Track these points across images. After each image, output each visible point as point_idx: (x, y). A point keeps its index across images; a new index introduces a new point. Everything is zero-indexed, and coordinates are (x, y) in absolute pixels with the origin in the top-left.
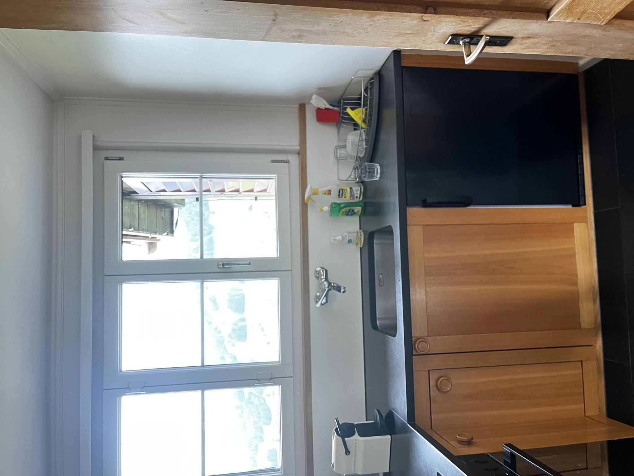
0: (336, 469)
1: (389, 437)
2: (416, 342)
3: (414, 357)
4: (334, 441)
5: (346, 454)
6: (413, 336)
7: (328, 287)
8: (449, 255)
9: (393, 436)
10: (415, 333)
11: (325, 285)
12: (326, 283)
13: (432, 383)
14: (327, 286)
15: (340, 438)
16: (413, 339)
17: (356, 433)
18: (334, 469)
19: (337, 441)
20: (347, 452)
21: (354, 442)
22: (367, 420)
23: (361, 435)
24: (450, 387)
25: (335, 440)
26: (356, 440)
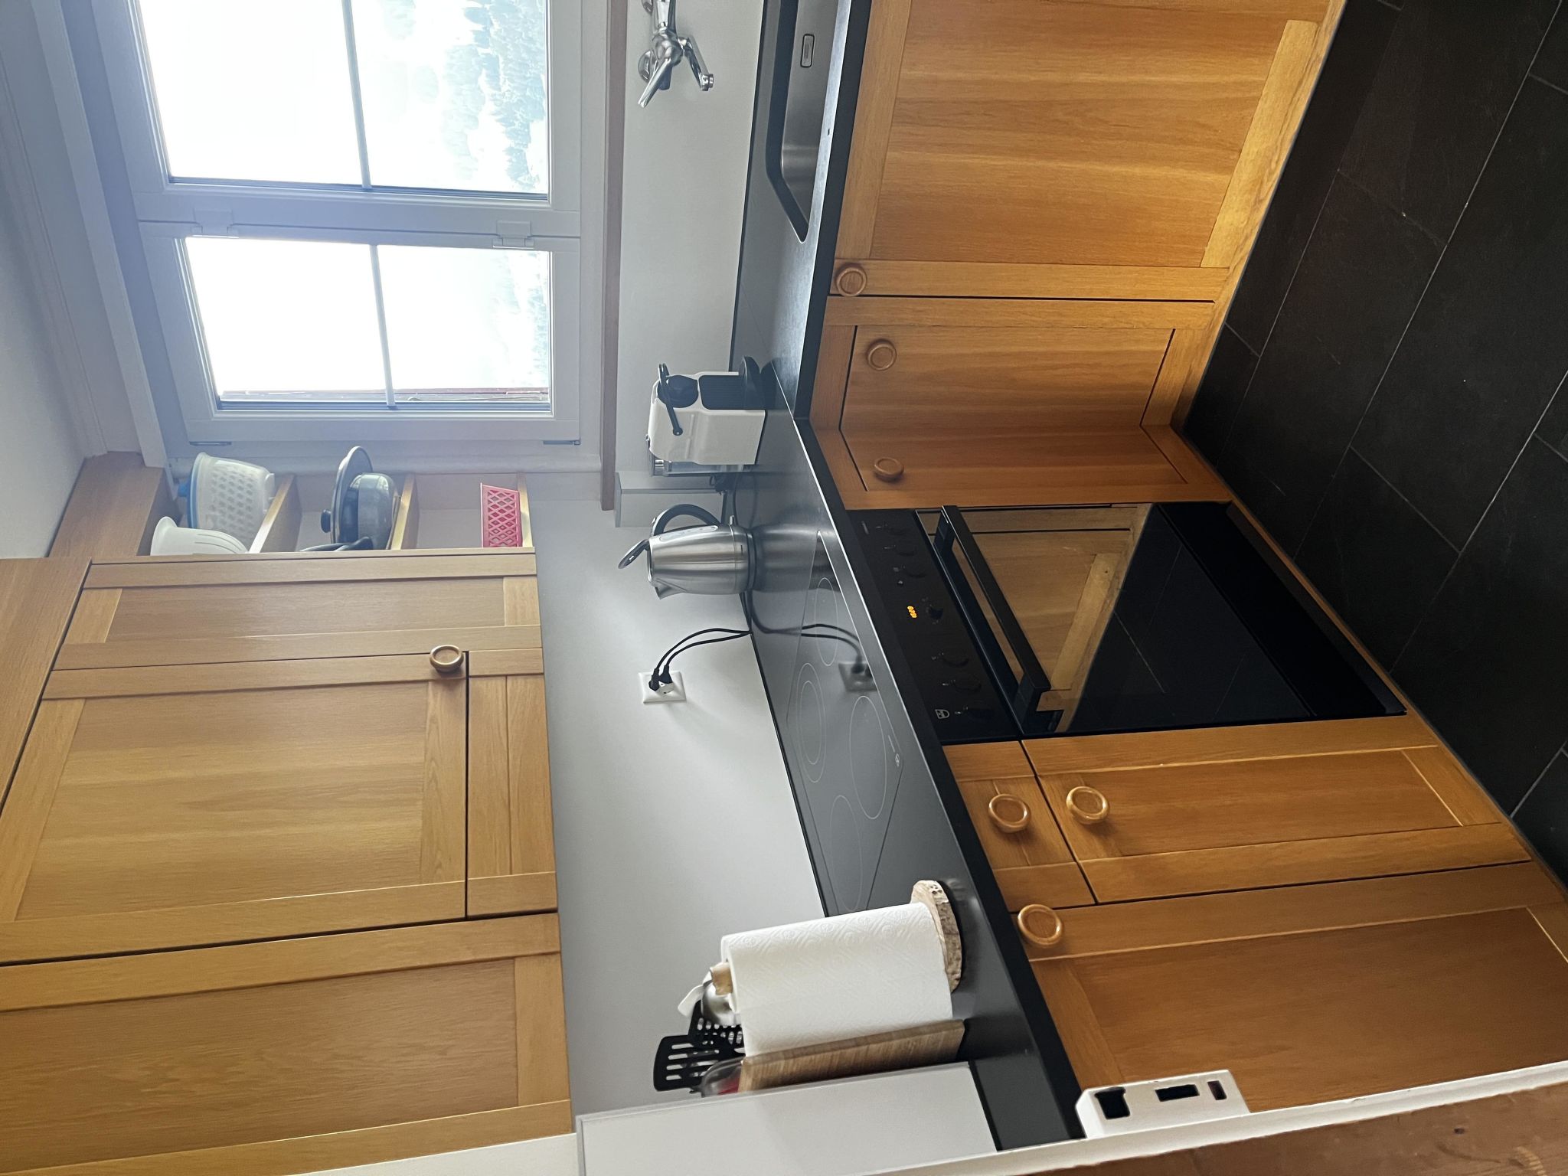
0: (654, 450)
1: (763, 413)
2: (840, 270)
3: (829, 297)
4: (653, 406)
5: (675, 433)
6: (836, 254)
7: (672, 56)
8: (960, 75)
9: (770, 413)
10: (844, 250)
11: (665, 50)
12: (667, 44)
13: (858, 349)
14: (668, 52)
15: (664, 406)
16: (836, 261)
17: (700, 399)
18: (650, 449)
19: (658, 409)
20: (678, 430)
21: (693, 416)
22: (730, 370)
23: (708, 405)
24: (892, 363)
25: (655, 405)
26: (696, 414)
